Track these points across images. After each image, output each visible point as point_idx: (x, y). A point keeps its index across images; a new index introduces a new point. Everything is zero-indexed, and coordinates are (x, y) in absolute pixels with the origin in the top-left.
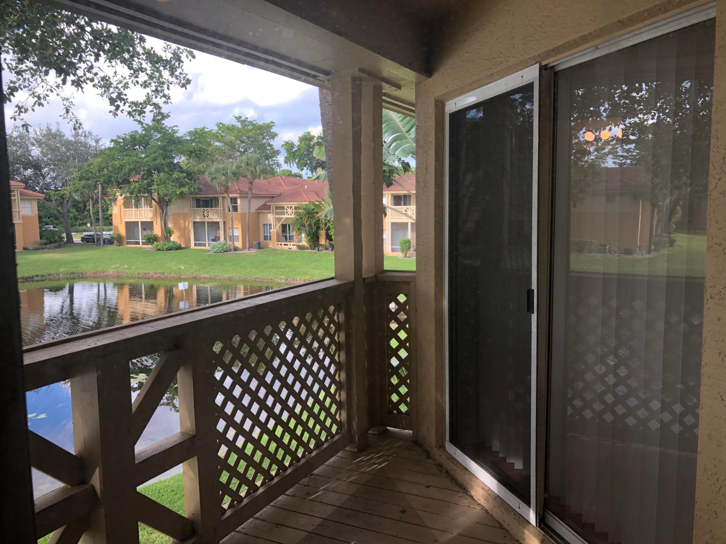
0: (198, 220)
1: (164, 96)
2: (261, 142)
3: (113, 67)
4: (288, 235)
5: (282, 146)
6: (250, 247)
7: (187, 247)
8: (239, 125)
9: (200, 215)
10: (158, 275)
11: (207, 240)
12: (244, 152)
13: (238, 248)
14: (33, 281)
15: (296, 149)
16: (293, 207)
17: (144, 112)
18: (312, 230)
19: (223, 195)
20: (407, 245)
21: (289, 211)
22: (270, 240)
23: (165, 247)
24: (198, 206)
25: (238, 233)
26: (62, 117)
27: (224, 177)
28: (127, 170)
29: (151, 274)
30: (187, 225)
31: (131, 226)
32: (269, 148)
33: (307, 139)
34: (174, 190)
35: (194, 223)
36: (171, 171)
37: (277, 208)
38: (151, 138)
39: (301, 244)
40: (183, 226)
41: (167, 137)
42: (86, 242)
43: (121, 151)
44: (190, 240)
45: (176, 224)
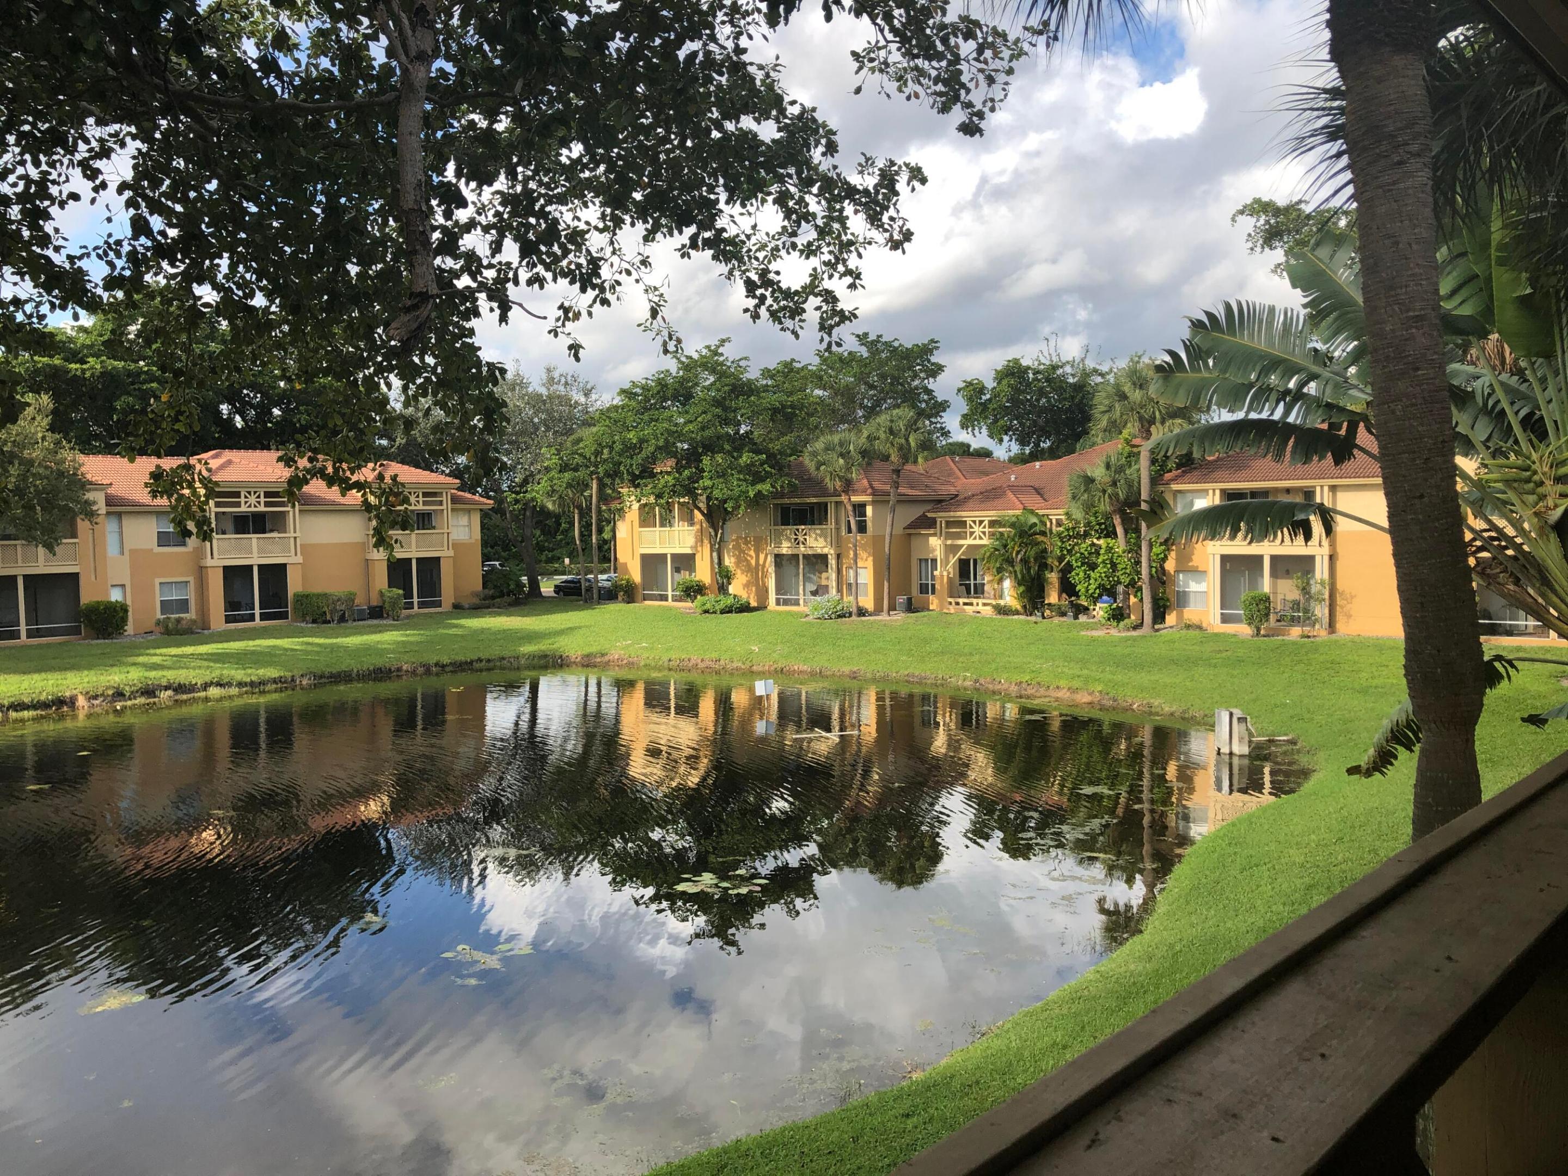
0: (784, 551)
1: (849, 272)
2: (909, 384)
3: (750, 214)
4: (972, 582)
5: (959, 390)
6: (892, 608)
7: (762, 607)
8: (864, 352)
9: (789, 539)
10: (708, 663)
11: (801, 591)
12: (873, 408)
13: (867, 611)
14: (472, 670)
15: (988, 396)
16: (986, 523)
17: (804, 311)
18: (1029, 572)
19: (837, 499)
20: (1261, 607)
21: (977, 529)
22: (933, 593)
23: (718, 608)
24: (785, 522)
25: (866, 575)
26: (642, 328)
27: (841, 461)
28: (651, 449)
29: (693, 662)
30: (761, 562)
31: (652, 563)
32: (926, 397)
33: (1013, 374)
34: (743, 488)
35: (778, 557)
36: (736, 449)
37: (949, 524)
38: (697, 384)
39: (1002, 602)
40: (753, 562)
41: (727, 381)
42: (566, 594)
43: (638, 412)
44: (767, 591)
45: (741, 560)
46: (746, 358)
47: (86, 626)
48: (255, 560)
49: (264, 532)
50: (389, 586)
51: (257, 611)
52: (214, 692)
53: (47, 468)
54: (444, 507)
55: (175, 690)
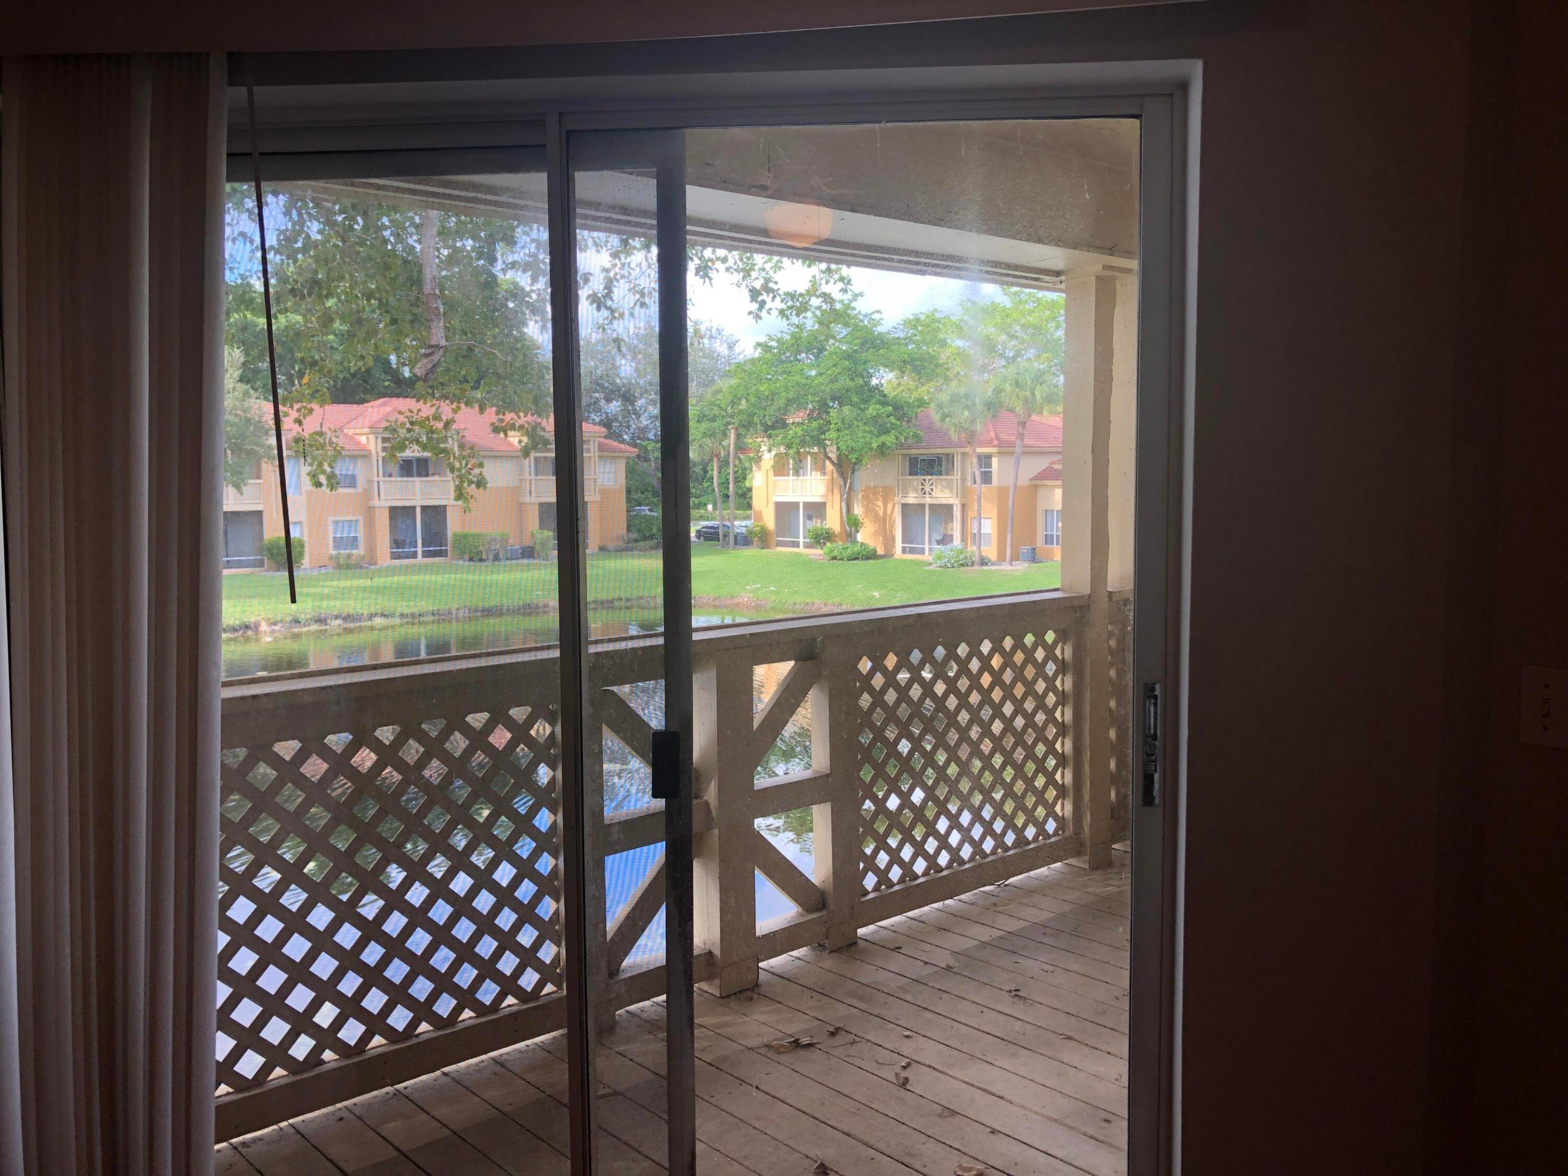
0: (911, 501)
1: (842, 279)
6: (1015, 558)
7: (888, 555)
9: (915, 490)
10: (830, 608)
11: (927, 541)
12: (1014, 358)
13: (989, 560)
14: (612, 608)
17: (806, 310)
19: (964, 450)
22: (1058, 543)
23: (845, 554)
24: (913, 472)
25: (989, 527)
27: (966, 413)
28: (782, 401)
29: (816, 606)
30: (889, 512)
31: (785, 510)
34: (868, 439)
35: (904, 506)
36: (864, 401)
38: (830, 337)
40: (881, 513)
41: (859, 334)
42: (707, 539)
43: (773, 365)
44: (894, 540)
45: (868, 509)
46: (879, 312)
47: (268, 559)
48: (418, 501)
49: (427, 475)
50: (540, 528)
51: (420, 549)
52: (378, 621)
53: (236, 415)
54: (592, 454)
55: (345, 619)
